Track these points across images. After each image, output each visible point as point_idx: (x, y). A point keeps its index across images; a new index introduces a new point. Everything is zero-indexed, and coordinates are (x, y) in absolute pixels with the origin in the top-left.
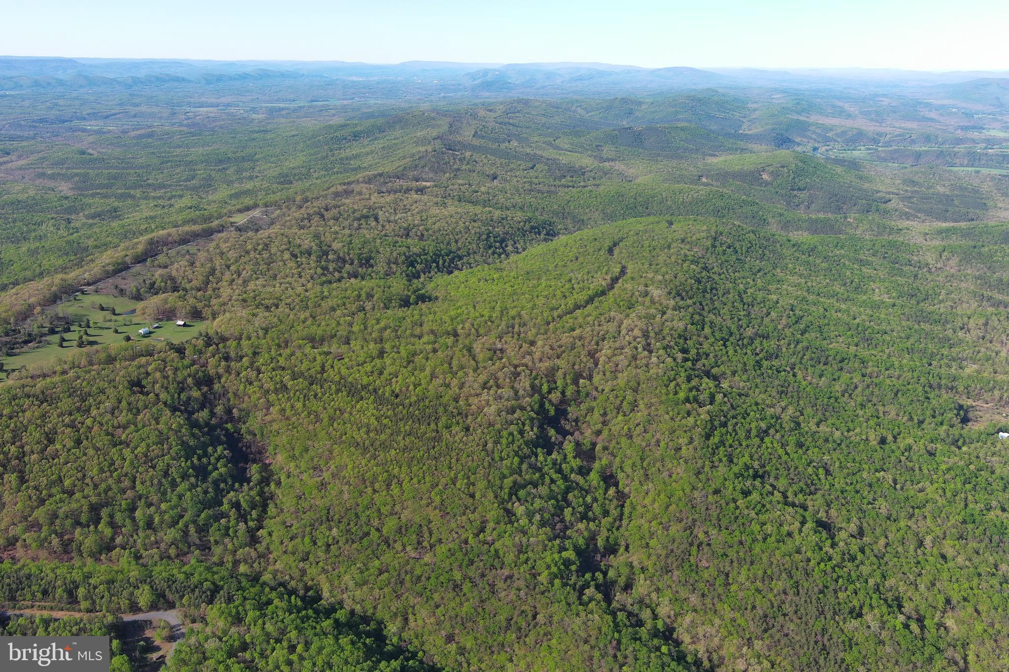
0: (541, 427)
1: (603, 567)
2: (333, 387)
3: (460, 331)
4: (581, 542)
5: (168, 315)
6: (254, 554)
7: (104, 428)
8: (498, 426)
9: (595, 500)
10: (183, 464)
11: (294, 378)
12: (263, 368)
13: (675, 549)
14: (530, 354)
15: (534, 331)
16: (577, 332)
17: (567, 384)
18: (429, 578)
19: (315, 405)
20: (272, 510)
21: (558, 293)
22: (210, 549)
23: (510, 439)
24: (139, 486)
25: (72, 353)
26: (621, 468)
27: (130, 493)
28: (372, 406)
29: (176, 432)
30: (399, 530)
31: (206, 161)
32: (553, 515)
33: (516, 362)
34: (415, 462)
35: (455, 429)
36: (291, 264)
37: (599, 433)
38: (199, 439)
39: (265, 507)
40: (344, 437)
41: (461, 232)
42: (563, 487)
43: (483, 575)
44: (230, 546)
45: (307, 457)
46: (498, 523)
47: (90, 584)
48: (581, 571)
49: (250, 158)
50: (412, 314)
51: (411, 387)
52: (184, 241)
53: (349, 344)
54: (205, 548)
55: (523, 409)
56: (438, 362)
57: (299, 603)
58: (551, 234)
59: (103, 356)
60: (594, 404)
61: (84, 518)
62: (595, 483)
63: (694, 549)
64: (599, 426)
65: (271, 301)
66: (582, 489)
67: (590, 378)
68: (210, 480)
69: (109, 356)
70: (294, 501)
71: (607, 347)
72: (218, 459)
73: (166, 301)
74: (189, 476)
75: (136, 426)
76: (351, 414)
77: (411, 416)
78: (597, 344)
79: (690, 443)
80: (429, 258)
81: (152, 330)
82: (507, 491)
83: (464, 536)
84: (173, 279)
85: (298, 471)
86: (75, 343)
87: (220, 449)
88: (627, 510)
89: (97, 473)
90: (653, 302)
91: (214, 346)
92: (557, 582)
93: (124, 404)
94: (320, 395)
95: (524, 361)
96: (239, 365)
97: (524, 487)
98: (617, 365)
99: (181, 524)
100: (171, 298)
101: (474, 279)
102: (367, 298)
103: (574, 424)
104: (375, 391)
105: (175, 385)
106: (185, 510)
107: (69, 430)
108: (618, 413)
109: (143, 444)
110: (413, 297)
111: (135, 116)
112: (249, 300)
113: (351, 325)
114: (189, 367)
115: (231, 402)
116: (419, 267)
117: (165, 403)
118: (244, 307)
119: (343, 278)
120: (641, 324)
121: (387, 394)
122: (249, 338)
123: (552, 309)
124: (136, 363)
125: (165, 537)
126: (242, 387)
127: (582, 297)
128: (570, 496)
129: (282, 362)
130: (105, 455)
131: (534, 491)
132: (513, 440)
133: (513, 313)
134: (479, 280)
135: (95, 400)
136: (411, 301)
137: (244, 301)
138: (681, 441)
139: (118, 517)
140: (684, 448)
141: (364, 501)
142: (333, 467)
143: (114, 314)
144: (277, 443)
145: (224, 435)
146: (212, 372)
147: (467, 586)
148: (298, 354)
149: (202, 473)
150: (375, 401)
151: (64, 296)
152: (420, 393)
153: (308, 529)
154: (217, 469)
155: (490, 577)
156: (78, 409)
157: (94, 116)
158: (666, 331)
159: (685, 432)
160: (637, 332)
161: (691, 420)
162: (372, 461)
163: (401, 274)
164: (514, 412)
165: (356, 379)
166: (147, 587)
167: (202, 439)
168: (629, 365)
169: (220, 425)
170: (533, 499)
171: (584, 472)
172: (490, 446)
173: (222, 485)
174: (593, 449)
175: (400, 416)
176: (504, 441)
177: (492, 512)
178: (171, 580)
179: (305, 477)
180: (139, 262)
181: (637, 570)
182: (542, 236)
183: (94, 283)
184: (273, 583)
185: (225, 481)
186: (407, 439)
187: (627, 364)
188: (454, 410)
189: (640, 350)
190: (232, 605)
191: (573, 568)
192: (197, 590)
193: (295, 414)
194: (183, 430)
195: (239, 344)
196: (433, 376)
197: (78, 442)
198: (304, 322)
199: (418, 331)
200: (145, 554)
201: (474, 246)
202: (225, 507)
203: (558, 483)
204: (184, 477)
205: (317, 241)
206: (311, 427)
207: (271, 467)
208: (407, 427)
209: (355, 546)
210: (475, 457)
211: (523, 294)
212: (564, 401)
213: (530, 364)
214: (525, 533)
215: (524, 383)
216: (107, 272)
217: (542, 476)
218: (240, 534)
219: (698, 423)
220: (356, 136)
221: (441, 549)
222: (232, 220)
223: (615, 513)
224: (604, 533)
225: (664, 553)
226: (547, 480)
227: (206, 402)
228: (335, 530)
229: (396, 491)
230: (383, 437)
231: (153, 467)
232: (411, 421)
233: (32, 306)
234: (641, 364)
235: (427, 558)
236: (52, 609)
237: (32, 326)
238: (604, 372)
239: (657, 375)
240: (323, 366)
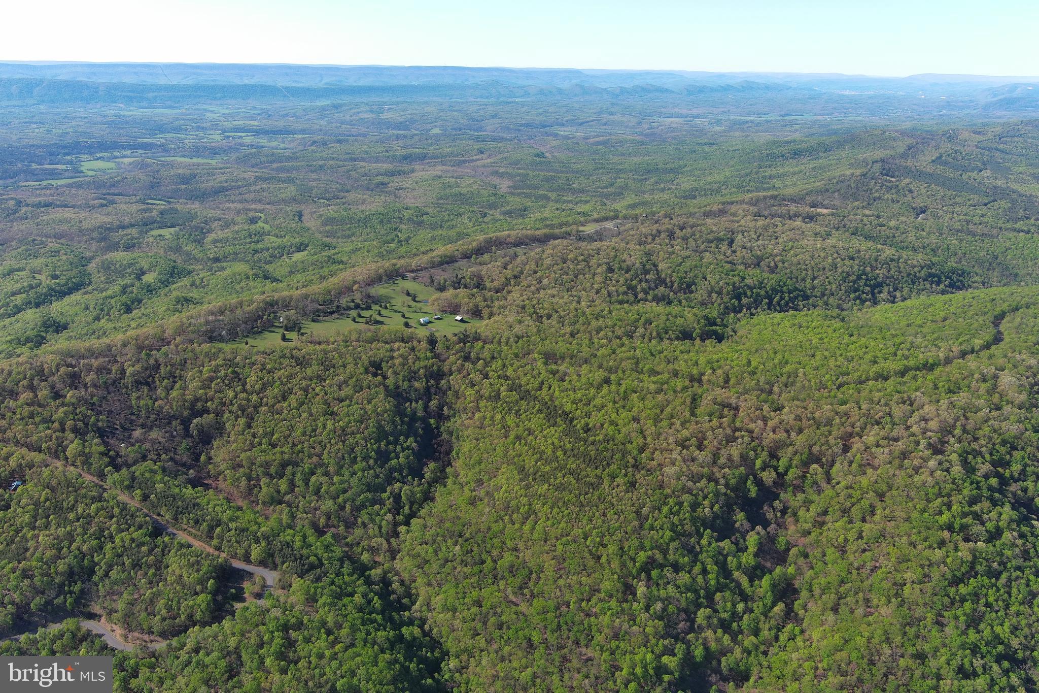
0: (729, 507)
1: (712, 692)
2: (538, 406)
3: (704, 378)
4: (699, 652)
5: (454, 309)
6: (385, 546)
7: (326, 397)
8: (668, 491)
9: (749, 610)
10: (370, 445)
11: (510, 390)
12: (491, 374)
14: (765, 420)
16: (847, 407)
17: (791, 465)
19: (511, 420)
20: (424, 510)
21: (869, 357)
23: (675, 509)
24: (325, 456)
25: (353, 328)
26: (809, 584)
27: (315, 459)
28: (557, 435)
29: (379, 415)
30: (510, 569)
31: (635, 171)
32: (680, 610)
33: (739, 425)
34: (560, 504)
35: (619, 480)
36: (598, 278)
37: (805, 534)
38: (396, 426)
39: (421, 505)
40: (516, 459)
41: (824, 269)
42: (714, 582)
45: (477, 469)
46: (611, 596)
47: (228, 526)
49: (676, 171)
50: (676, 348)
51: (606, 425)
52: (519, 243)
55: (712, 479)
58: (955, 286)
59: (369, 334)
60: (815, 497)
61: (272, 470)
62: (761, 591)
64: (807, 526)
65: (548, 311)
66: (741, 592)
67: (831, 465)
68: (386, 465)
69: (377, 336)
71: (875, 433)
72: (403, 450)
73: (457, 296)
74: (370, 458)
75: (350, 402)
76: (536, 437)
77: (586, 455)
78: (863, 427)
80: (763, 292)
81: (432, 320)
82: (638, 564)
83: (567, 598)
84: (480, 277)
86: (364, 320)
87: (411, 439)
89: (300, 434)
90: (992, 390)
91: (463, 344)
93: (352, 381)
94: (522, 411)
95: (752, 426)
96: (472, 366)
97: (661, 567)
98: (873, 459)
99: (340, 500)
102: (644, 325)
103: (779, 514)
104: (571, 421)
105: (407, 373)
107: (302, 392)
108: (842, 516)
109: (347, 419)
110: (698, 331)
111: (605, 124)
112: (528, 307)
114: (427, 359)
115: (447, 400)
116: (745, 300)
117: (386, 388)
118: (517, 313)
119: (644, 300)
120: (949, 415)
121: (579, 426)
122: (499, 343)
124: (389, 346)
125: (322, 507)
126: (462, 388)
128: (718, 596)
129: (510, 372)
130: (314, 420)
131: (671, 575)
132: (679, 512)
135: (334, 372)
137: (523, 307)
138: (908, 575)
139: (298, 476)
141: (496, 527)
143: (414, 300)
144: (462, 448)
145: (422, 429)
146: (446, 368)
150: (563, 431)
151: (385, 279)
152: (611, 433)
154: (398, 458)
156: (318, 377)
157: (572, 122)
158: (984, 432)
159: (922, 565)
160: (933, 425)
161: (938, 554)
163: (720, 305)
164: (699, 480)
165: (561, 404)
166: (264, 544)
167: (399, 427)
168: (890, 462)
169: (424, 418)
171: (754, 574)
172: (645, 511)
173: (395, 474)
174: (788, 550)
175: (576, 452)
176: (665, 509)
177: (608, 583)
180: (467, 258)
182: (942, 286)
183: (418, 270)
184: (375, 579)
185: (400, 471)
186: (566, 477)
187: (889, 460)
188: (631, 460)
189: (921, 447)
190: (315, 585)
191: (667, 678)
192: (299, 561)
193: (490, 425)
194: (386, 415)
197: (302, 404)
200: (300, 515)
201: (834, 286)
202: (386, 495)
203: (710, 576)
204: (366, 458)
205: (644, 259)
206: (496, 441)
207: (447, 469)
208: (574, 465)
210: (622, 517)
212: (778, 484)
213: (757, 430)
216: (434, 263)
217: (694, 562)
218: (384, 523)
219: (949, 560)
220: (797, 154)
221: (538, 603)
222: (581, 228)
223: (766, 634)
226: (697, 568)
227: (427, 394)
228: (458, 548)
229: (527, 528)
230: (548, 468)
231: (344, 442)
232: (582, 460)
233: (355, 283)
234: (907, 465)
235: (523, 607)
236: (195, 537)
237: (344, 301)
238: (851, 462)
239: (924, 484)
240: (542, 383)
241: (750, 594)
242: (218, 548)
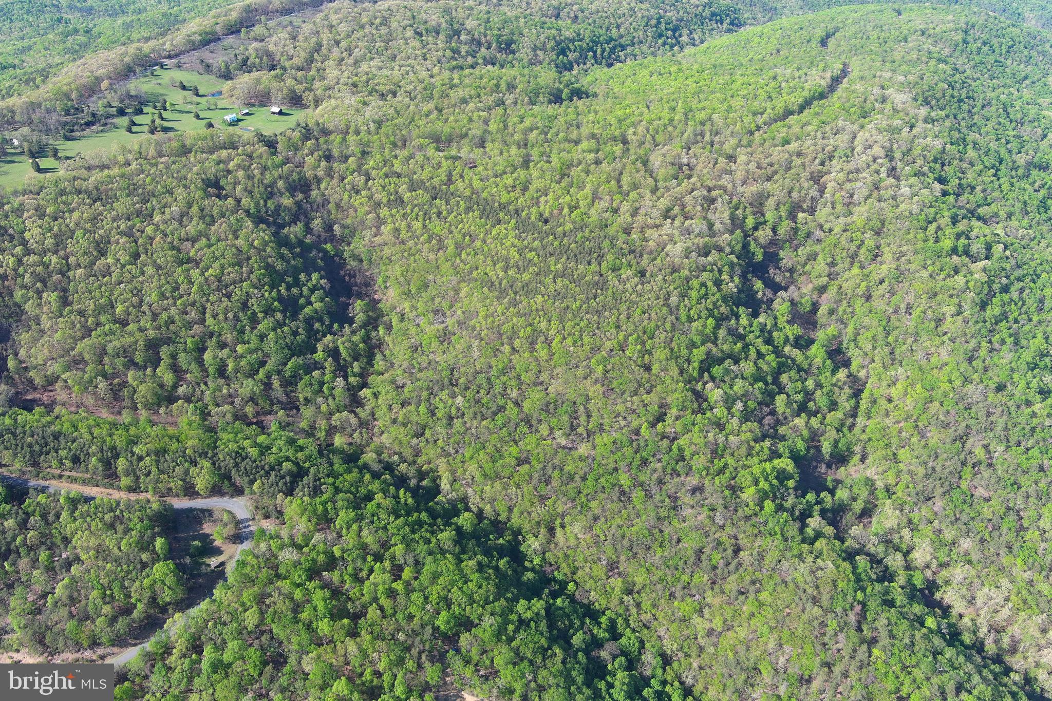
0: (743, 276)
1: (830, 484)
2: (462, 203)
3: (630, 138)
4: (800, 445)
5: (261, 99)
6: (354, 421)
7: (169, 240)
8: (685, 273)
9: (819, 385)
10: (266, 294)
11: (412, 189)
12: (374, 173)
13: (938, 469)
14: (729, 173)
15: (733, 141)
16: (794, 146)
17: (780, 218)
18: (584, 479)
19: (436, 226)
20: (379, 363)
21: (761, 93)
22: (298, 410)
23: (703, 291)
24: (209, 321)
25: (139, 140)
26: (855, 340)
27: (197, 329)
28: (512, 234)
29: (259, 251)
30: (546, 409)
32: (760, 404)
33: (710, 183)
34: (570, 316)
35: (626, 273)
36: (414, 43)
37: (822, 290)
38: (288, 262)
39: (371, 357)
40: (475, 274)
41: (624, 15)
42: (774, 364)
43: (660, 482)
44: (324, 408)
45: (425, 296)
46: (684, 409)
47: (133, 454)
48: (802, 489)
50: (565, 112)
51: (566, 211)
52: (287, 11)
53: (484, 147)
54: (292, 406)
55: (720, 250)
56: (603, 177)
57: (410, 501)
58: (736, 24)
59: (175, 144)
60: (817, 248)
61: (139, 358)
62: (818, 361)
63: (967, 472)
64: (825, 280)
65: (388, 87)
66: (800, 370)
67: (812, 211)
68: (301, 317)
69: (184, 146)
70: (408, 353)
71: (838, 168)
72: (313, 290)
73: (258, 82)
74: (274, 311)
75: (209, 240)
76: (484, 241)
77: (565, 250)
78: (823, 163)
79: (959, 313)
80: (585, 46)
81: (240, 117)
82: (696, 364)
83: (635, 424)
84: (269, 55)
85: (414, 313)
86: (146, 129)
87: (315, 276)
88: (864, 403)
89: (156, 299)
90: (895, 110)
91: (313, 140)
92: (769, 505)
93: (195, 209)
94: (444, 213)
95: (721, 183)
96: (343, 166)
97: (720, 361)
98: (852, 196)
99: (261, 375)
100: (265, 78)
101: (645, 72)
102: (508, 89)
103: (788, 275)
104: (517, 212)
105: (262, 189)
106: (267, 355)
107: (125, 239)
108: (852, 264)
109: (217, 265)
110: (566, 91)
112: (360, 85)
113: (486, 122)
114: (280, 166)
115: (332, 216)
116: (571, 56)
117: (247, 212)
118: (353, 93)
119: (477, 64)
120: (883, 139)
121: (533, 218)
122: (358, 133)
123: (754, 114)
124: (214, 156)
125: (240, 391)
126: (346, 197)
127: (796, 99)
128: (784, 378)
129: (397, 167)
130: (168, 275)
131: (735, 368)
132: (706, 294)
133: (702, 116)
134: (651, 74)
135: (159, 202)
136: (564, 96)
137: (355, 85)
138: (944, 309)
139: (182, 359)
140: (950, 319)
141: (498, 364)
142: (459, 312)
143: (197, 95)
144: (388, 274)
145: (322, 259)
146: (309, 174)
147: (637, 495)
148: (419, 156)
149: (291, 307)
150: (516, 227)
151: (138, 70)
152: (578, 220)
153: (425, 394)
154: (311, 303)
155: (670, 487)
156: (139, 213)
158: (917, 151)
159: (951, 296)
160: (877, 150)
161: (960, 280)
162: (512, 309)
163: (550, 63)
164: (707, 254)
165: (492, 195)
166: (206, 464)
167: (292, 262)
168: (869, 196)
169: (317, 245)
170: (733, 379)
171: (802, 343)
172: (674, 300)
173: (317, 325)
174: (814, 311)
175: (550, 249)
176: (694, 294)
177: (676, 395)
178: (240, 455)
179: (423, 322)
180: (232, 33)
181: (881, 494)
182: (725, 26)
183: (176, 56)
184: (376, 467)
185: (321, 320)
186: (559, 281)
187: (867, 194)
188: (624, 246)
189: (883, 176)
190: (318, 500)
191: (791, 483)
192: (273, 473)
193: (412, 238)
194: (269, 249)
195: (344, 139)
196: (595, 197)
197: (136, 256)
198: (427, 116)
199: (574, 135)
200: (214, 410)
201: (641, 33)
202: (320, 355)
203: (767, 358)
204: (268, 311)
205: (447, 18)
206: (432, 256)
207: (380, 306)
208: (559, 266)
209: (484, 423)
210: (653, 315)
211: (712, 92)
212: (773, 242)
213: (730, 186)
214: (721, 427)
215: (721, 214)
216: (192, 43)
217: (746, 347)
218: (337, 392)
219: (971, 284)
221: (602, 440)
223: (846, 405)
224: (832, 434)
225: (921, 471)
226: (753, 353)
227: (301, 214)
228: (459, 399)
229: (543, 354)
230: (526, 277)
231: (229, 296)
232: (565, 257)
233: (99, 80)
234: (886, 196)
235: (583, 449)
236: (84, 482)
237: (97, 105)
238: (833, 204)
239: (910, 213)
240: (450, 176)
241: (806, 367)
242: (132, 489)
